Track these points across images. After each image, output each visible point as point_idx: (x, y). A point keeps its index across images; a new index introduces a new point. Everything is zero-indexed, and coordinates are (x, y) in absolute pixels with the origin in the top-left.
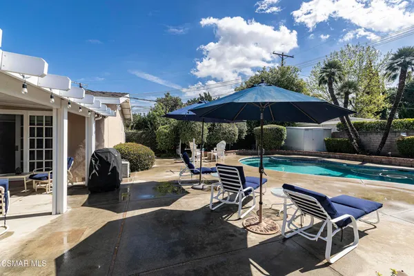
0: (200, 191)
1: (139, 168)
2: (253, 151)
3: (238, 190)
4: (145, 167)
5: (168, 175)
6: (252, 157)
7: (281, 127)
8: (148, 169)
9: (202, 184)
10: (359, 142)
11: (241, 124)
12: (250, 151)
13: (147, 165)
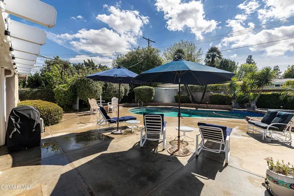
0: (120, 135)
1: (49, 123)
2: (134, 104)
3: (159, 131)
4: (55, 122)
5: (81, 126)
6: (134, 108)
7: (151, 87)
8: (57, 123)
9: (119, 130)
10: (192, 97)
11: (126, 85)
12: (132, 104)
13: (57, 119)
